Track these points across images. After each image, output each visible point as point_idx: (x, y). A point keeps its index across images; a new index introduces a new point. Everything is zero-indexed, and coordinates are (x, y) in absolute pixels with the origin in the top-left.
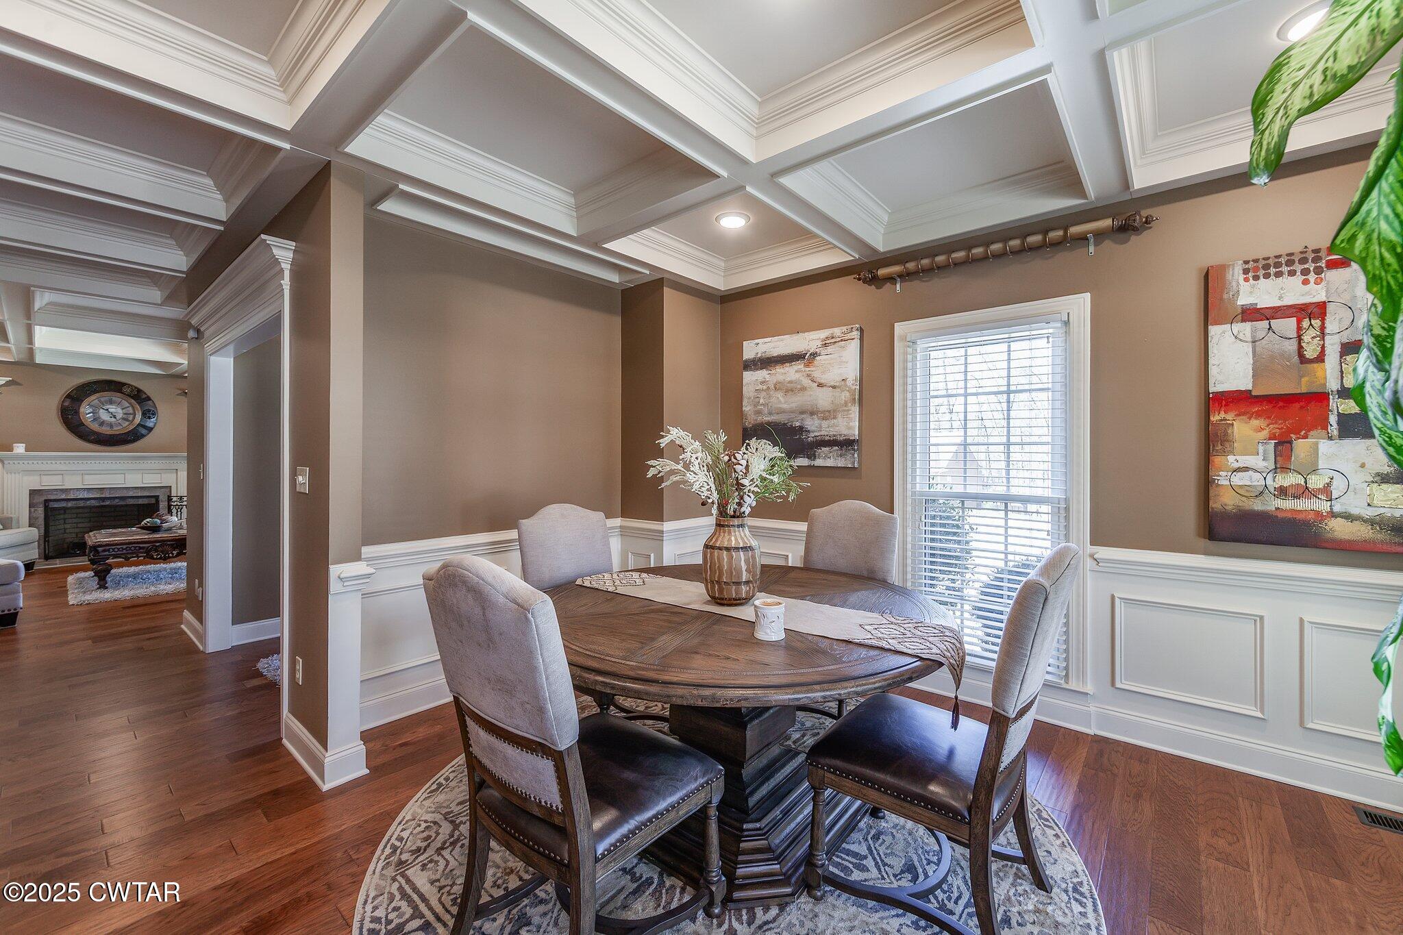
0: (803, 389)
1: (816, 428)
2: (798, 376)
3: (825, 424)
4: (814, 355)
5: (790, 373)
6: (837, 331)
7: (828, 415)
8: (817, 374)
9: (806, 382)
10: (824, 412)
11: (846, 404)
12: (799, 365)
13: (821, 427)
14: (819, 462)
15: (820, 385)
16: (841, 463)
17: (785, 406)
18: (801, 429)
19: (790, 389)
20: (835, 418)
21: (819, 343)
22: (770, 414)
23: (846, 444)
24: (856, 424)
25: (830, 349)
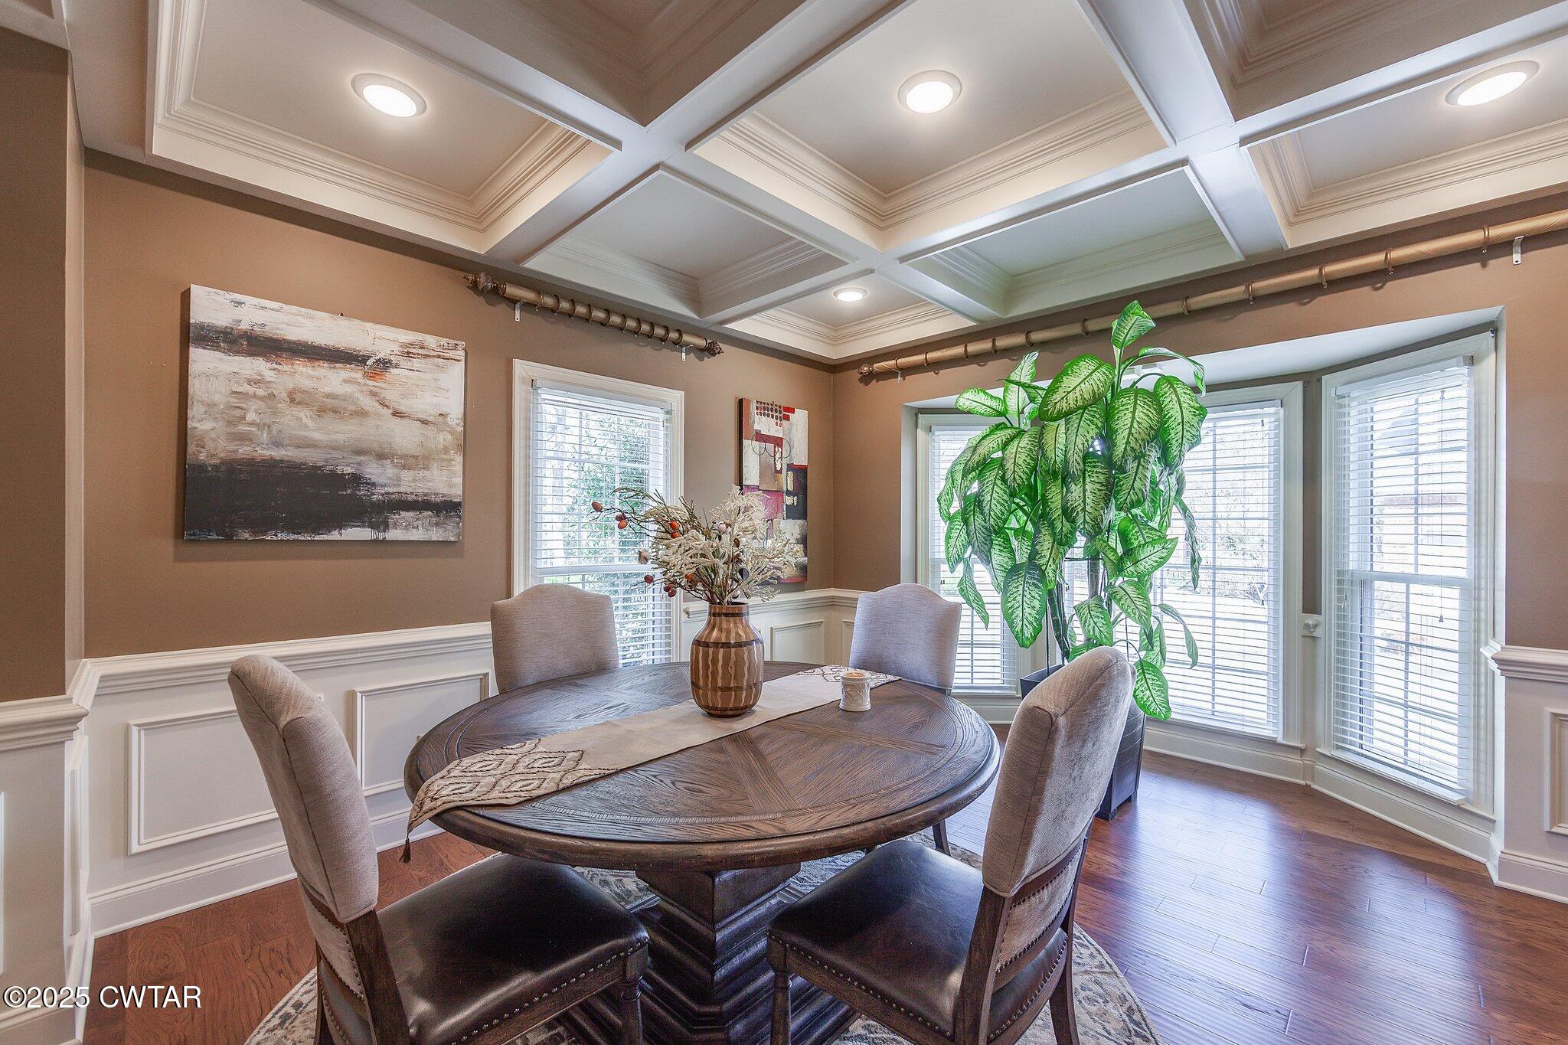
0: (362, 413)
1: (385, 479)
2: (348, 389)
3: (406, 476)
4: (385, 364)
5: (333, 380)
6: (431, 341)
7: (411, 462)
8: (391, 395)
9: (369, 403)
10: (405, 457)
11: (446, 450)
12: (356, 373)
13: (399, 479)
14: (393, 534)
15: (397, 414)
16: (436, 535)
17: (317, 436)
18: (357, 479)
19: (329, 408)
20: (426, 468)
21: (397, 349)
22: (277, 444)
23: (446, 509)
24: (459, 480)
25: (416, 363)
